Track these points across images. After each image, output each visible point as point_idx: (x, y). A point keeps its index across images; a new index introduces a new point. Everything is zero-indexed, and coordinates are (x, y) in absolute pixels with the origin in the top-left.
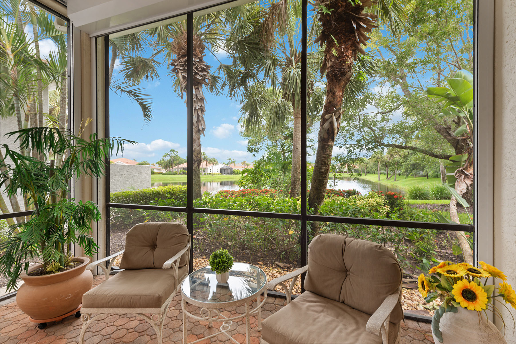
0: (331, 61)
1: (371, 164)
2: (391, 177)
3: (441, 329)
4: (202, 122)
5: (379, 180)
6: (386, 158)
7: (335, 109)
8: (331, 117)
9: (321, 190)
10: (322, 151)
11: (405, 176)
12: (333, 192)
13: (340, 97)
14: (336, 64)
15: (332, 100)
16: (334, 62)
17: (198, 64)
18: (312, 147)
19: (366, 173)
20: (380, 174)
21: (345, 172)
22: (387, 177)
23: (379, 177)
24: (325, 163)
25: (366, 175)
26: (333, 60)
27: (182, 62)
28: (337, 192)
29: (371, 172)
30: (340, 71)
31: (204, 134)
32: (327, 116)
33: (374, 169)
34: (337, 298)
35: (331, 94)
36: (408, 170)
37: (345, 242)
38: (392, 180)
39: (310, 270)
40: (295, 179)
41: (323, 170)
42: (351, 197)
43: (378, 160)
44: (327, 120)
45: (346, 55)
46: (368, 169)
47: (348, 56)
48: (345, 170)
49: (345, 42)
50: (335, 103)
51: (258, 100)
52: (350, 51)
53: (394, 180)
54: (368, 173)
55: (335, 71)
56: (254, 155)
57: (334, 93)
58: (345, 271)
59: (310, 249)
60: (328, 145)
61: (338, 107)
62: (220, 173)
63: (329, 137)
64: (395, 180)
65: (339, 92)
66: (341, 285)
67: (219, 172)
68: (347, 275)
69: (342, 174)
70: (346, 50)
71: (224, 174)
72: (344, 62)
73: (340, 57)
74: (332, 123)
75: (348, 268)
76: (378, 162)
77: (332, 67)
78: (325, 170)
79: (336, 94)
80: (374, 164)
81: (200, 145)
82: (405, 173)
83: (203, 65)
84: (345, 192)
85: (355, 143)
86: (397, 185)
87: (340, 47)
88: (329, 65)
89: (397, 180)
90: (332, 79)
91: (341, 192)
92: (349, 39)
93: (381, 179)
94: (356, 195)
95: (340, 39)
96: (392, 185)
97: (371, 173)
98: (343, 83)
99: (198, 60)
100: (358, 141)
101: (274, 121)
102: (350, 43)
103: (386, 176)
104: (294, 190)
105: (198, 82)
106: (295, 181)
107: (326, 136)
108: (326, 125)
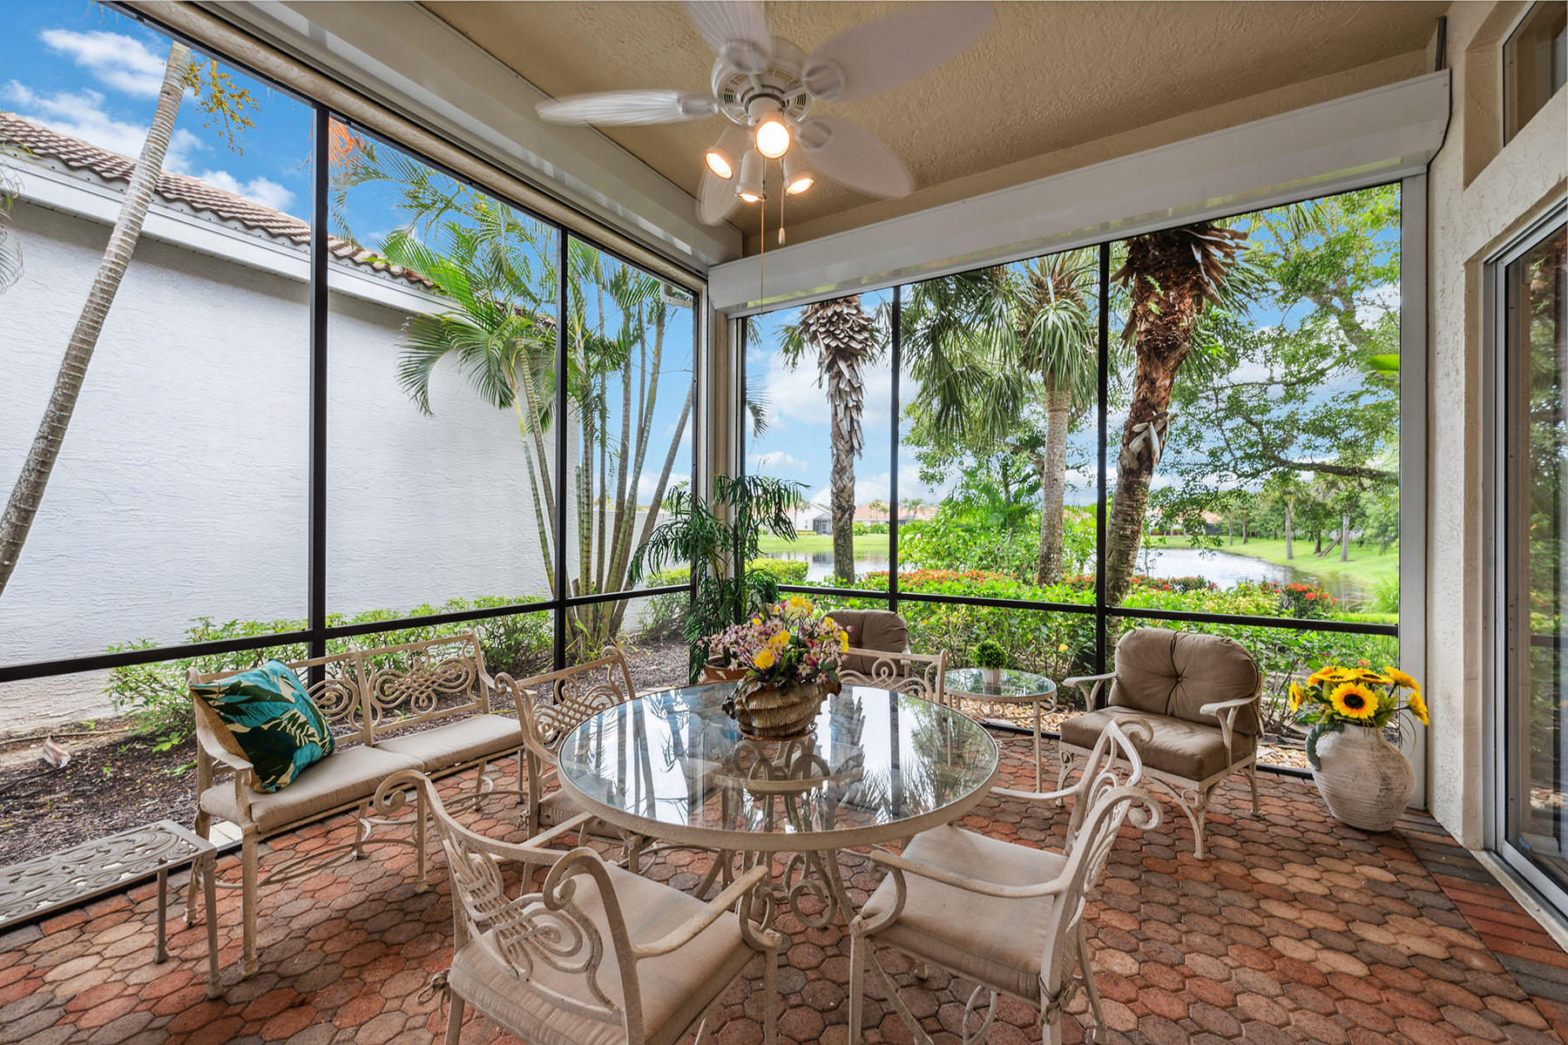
0: (1147, 320)
1: (1265, 508)
2: (1330, 549)
3: (1319, 754)
4: (858, 432)
5: (1291, 557)
6: (1313, 493)
7: (1155, 414)
8: (1147, 428)
9: (1122, 572)
10: (1125, 495)
11: (1377, 549)
12: (1143, 581)
13: (1165, 390)
14: (1157, 326)
15: (1149, 395)
16: (1152, 323)
17: (854, 318)
18: (1081, 469)
19: (1248, 535)
20: (1295, 539)
21: (1176, 533)
22: (1318, 549)
23: (1290, 547)
24: (1133, 519)
25: (1245, 542)
26: (1151, 319)
27: (824, 318)
28: (1155, 583)
29: (1263, 532)
30: (1166, 340)
31: (860, 454)
32: (1137, 428)
33: (1271, 526)
34: (1164, 710)
35: (1146, 384)
36: (1386, 530)
37: (1175, 638)
38: (1333, 559)
39: (1120, 676)
40: (1049, 548)
41: (1128, 532)
42: (1192, 592)
43: (1287, 497)
44: (1138, 434)
45: (1180, 311)
46: (1252, 524)
47: (1182, 312)
48: (1176, 527)
49: (1176, 284)
50: (1154, 400)
51: (961, 373)
52: (1189, 300)
53: (1339, 557)
54: (1253, 535)
55: (1155, 340)
56: (932, 490)
57: (1153, 382)
58: (1175, 677)
59: (1120, 648)
60: (1139, 483)
61: (1160, 410)
62: (814, 530)
63: (1140, 466)
64: (1345, 559)
65: (1165, 379)
66: (1167, 694)
67: (810, 527)
68: (1178, 682)
69: (1167, 538)
70: (1181, 297)
71: (824, 533)
72: (1175, 324)
73: (1165, 314)
74: (1147, 441)
75: (1179, 671)
76: (1286, 504)
77: (1148, 332)
78: (1132, 532)
79: (1158, 383)
80: (1273, 510)
81: (852, 479)
82: (1380, 539)
83: (863, 319)
84: (1175, 582)
85: (1205, 459)
86: (1348, 572)
87: (1167, 295)
88: (1143, 327)
89: (1349, 557)
90: (1149, 355)
91: (1165, 583)
92: (1187, 279)
93: (1294, 554)
94: (1203, 590)
95: (1168, 280)
96: (1333, 575)
97: (1262, 537)
98: (1172, 363)
99: (855, 312)
100: (1213, 454)
101: (994, 413)
102: (1188, 285)
103: (1312, 547)
104: (1046, 573)
105: (852, 354)
106: (1050, 554)
107: (1135, 465)
108: (1136, 444)
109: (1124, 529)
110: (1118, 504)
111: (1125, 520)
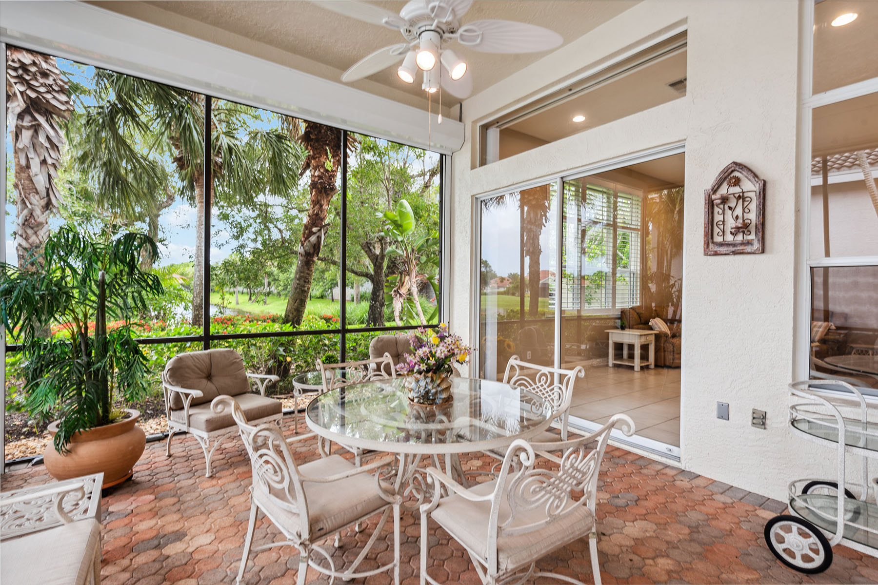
7: (323, 224)
8: (319, 230)
13: (326, 211)
16: (323, 173)
32: (315, 230)
44: (315, 233)
45: (335, 171)
50: (322, 216)
60: (312, 261)
61: (325, 222)
63: (314, 251)
72: (333, 177)
74: (319, 238)
98: (330, 198)
107: (312, 251)
108: (313, 239)
109: (304, 287)
110: (301, 272)
111: (305, 282)
